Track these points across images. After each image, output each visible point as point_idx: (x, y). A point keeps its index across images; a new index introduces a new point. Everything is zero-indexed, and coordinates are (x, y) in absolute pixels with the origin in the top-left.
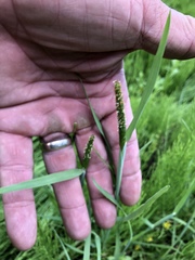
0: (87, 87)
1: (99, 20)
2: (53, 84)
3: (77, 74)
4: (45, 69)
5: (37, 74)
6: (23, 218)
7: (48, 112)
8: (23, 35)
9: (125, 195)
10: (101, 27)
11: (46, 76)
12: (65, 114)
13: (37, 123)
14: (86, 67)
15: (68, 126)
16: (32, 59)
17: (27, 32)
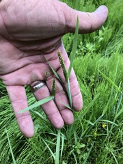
0: (45, 56)
1: (45, 25)
2: (29, 58)
3: (40, 51)
4: (25, 51)
5: (21, 54)
6: (27, 123)
7: (30, 72)
8: (12, 38)
9: (75, 106)
10: (47, 27)
11: (26, 55)
12: (38, 71)
13: (25, 78)
14: (44, 46)
15: (41, 77)
16: (17, 48)
17: (13, 37)
